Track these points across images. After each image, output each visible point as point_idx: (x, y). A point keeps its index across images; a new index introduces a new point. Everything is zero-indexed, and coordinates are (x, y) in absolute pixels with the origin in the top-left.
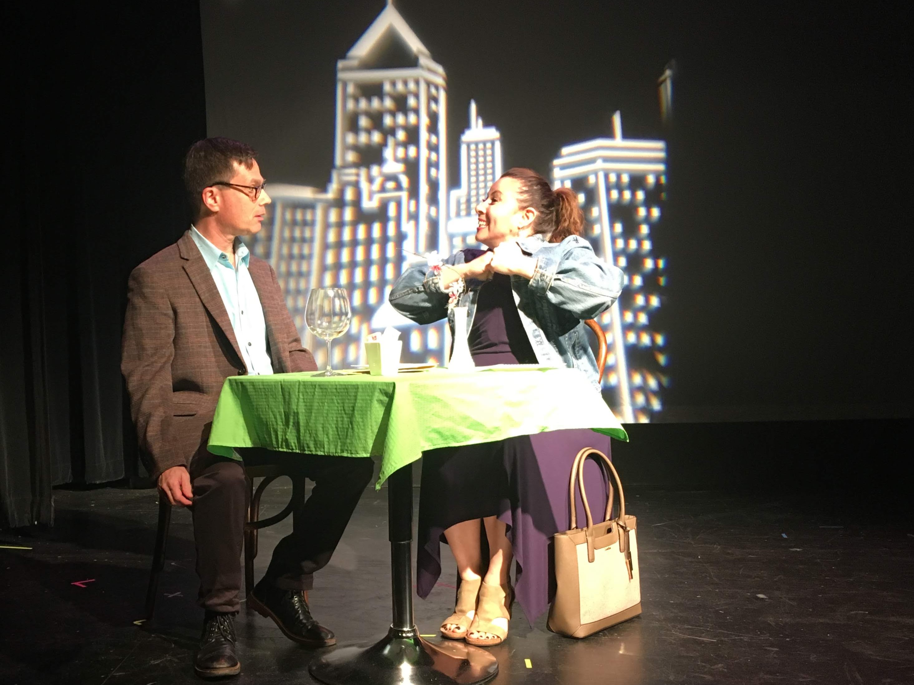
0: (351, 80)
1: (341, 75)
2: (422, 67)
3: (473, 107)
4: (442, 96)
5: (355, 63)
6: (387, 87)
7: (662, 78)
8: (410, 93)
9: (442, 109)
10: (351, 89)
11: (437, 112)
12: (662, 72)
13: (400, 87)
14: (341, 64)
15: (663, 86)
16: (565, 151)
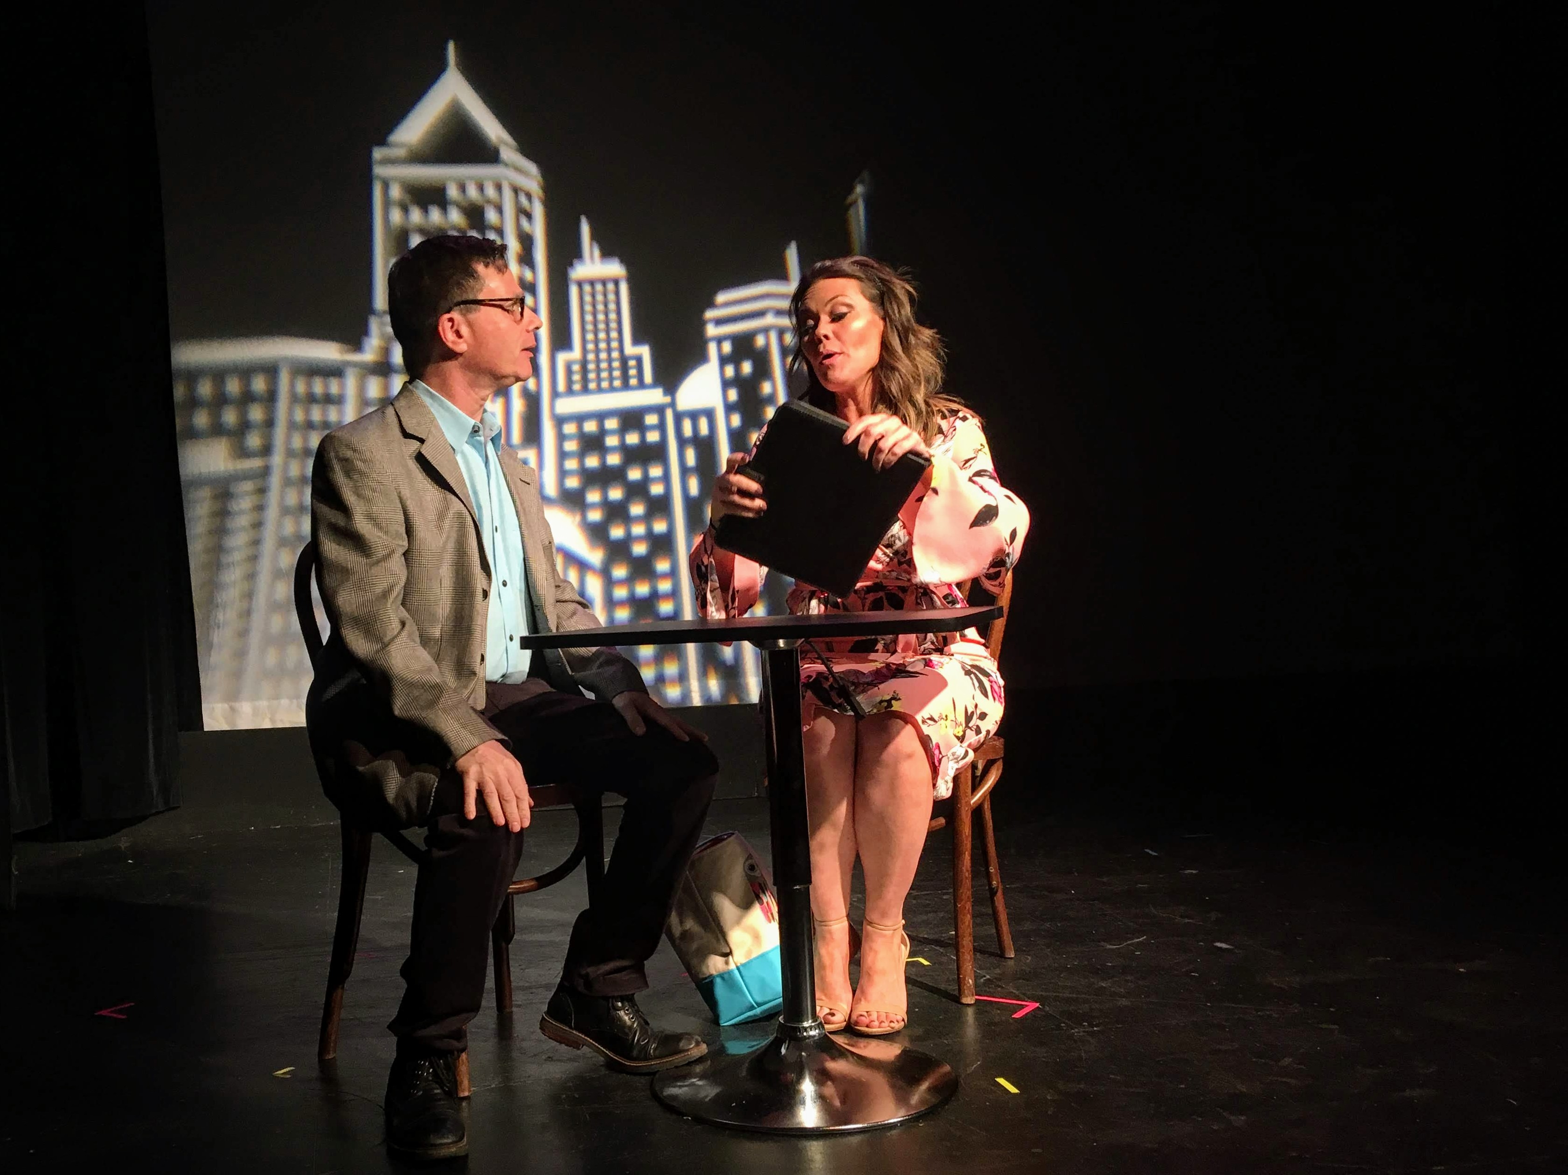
0: (395, 179)
1: (379, 170)
2: (506, 165)
3: (585, 229)
4: (538, 211)
5: (401, 152)
6: (453, 192)
7: (850, 199)
8: (489, 202)
9: (538, 230)
10: (396, 192)
11: (531, 234)
12: (851, 189)
13: (473, 192)
14: (378, 153)
15: (852, 211)
16: (721, 298)
